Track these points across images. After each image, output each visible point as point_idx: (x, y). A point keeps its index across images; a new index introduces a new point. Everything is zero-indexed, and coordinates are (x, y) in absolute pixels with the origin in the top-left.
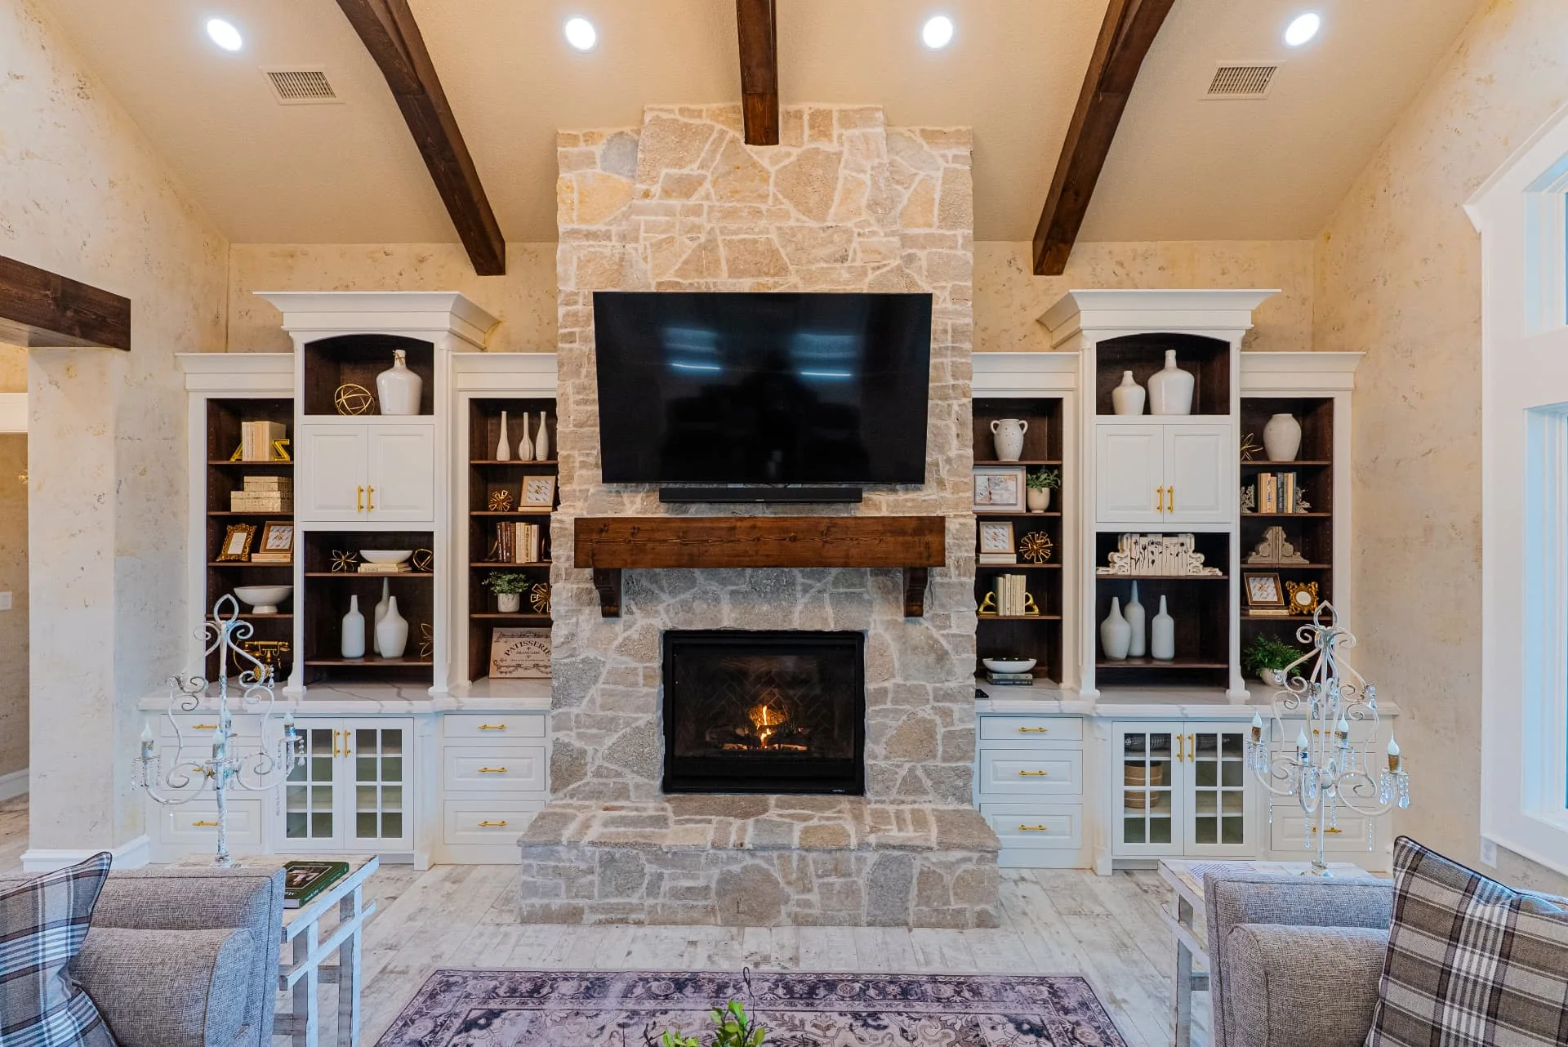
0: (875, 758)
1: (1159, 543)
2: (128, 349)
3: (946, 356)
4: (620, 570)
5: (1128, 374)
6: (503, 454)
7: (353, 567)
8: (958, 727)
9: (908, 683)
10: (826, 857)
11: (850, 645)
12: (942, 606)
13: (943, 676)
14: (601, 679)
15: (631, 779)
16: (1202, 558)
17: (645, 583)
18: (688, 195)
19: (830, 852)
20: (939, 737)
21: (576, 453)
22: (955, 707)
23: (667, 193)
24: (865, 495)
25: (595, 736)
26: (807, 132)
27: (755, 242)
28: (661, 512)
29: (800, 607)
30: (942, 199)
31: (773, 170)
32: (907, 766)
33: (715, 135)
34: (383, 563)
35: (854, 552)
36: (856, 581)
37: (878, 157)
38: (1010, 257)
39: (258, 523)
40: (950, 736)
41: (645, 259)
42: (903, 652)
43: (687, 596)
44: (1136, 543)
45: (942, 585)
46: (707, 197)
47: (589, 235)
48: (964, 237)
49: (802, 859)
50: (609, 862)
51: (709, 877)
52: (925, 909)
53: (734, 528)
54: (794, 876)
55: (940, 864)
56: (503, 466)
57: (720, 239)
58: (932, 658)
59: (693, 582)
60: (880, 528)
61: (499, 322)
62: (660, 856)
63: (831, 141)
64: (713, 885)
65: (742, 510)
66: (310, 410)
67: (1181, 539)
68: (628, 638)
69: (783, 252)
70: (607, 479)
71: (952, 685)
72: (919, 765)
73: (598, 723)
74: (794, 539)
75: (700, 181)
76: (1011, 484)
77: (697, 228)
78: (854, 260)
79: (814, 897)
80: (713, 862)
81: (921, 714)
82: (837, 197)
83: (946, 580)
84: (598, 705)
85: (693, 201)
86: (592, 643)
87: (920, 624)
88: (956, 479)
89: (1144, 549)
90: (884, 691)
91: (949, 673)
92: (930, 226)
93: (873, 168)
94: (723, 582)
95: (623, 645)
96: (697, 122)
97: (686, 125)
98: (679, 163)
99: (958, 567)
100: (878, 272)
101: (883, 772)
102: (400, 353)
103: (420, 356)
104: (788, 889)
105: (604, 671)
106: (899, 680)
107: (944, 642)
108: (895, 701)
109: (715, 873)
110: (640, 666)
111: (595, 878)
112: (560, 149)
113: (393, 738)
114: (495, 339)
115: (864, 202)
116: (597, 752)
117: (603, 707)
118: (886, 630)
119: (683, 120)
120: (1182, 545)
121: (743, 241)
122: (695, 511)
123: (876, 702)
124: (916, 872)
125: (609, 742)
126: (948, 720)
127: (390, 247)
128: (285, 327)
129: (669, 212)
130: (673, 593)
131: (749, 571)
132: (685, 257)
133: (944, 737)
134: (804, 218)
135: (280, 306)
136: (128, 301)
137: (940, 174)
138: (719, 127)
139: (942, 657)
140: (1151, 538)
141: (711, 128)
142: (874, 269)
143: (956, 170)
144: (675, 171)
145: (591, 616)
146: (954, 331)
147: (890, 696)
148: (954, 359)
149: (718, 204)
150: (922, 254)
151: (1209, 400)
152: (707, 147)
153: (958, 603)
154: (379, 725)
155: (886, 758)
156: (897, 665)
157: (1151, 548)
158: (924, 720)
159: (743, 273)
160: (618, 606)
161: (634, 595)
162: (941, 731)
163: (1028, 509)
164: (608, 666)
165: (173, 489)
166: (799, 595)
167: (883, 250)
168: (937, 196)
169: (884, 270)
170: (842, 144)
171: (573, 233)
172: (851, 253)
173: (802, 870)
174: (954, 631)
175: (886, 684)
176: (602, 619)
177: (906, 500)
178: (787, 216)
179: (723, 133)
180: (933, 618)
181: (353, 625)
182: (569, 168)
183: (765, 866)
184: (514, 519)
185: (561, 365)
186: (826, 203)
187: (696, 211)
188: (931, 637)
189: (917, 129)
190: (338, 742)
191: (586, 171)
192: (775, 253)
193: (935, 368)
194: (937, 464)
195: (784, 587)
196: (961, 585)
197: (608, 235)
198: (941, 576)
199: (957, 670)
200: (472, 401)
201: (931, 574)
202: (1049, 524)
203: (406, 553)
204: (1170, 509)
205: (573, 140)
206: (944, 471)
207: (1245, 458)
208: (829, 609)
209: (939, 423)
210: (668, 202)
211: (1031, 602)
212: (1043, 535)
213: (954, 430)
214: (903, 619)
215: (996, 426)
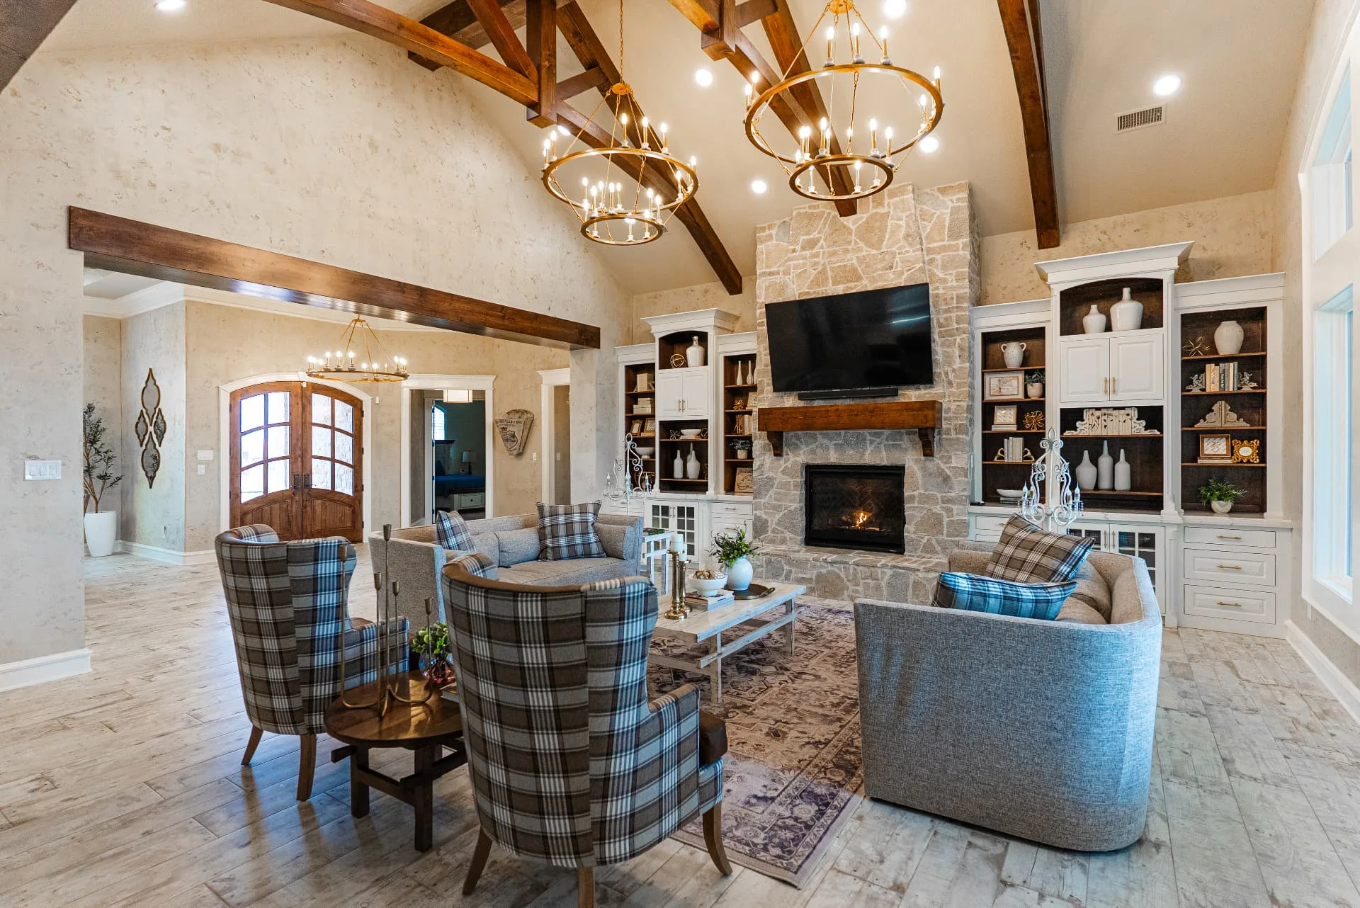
0: (909, 532)
1: (1110, 415)
2: (599, 348)
3: (953, 312)
4: (782, 432)
5: (1094, 308)
6: (739, 382)
7: (678, 437)
8: (956, 518)
9: (927, 493)
10: (866, 569)
12: (947, 451)
13: (947, 490)
15: (788, 535)
16: (1144, 423)
17: (794, 440)
18: (812, 248)
20: (945, 523)
21: (765, 379)
22: (954, 507)
23: (803, 248)
24: (900, 392)
25: (771, 513)
26: (871, 204)
27: (845, 266)
28: (801, 404)
29: (869, 452)
30: (950, 225)
31: (853, 228)
32: (926, 538)
33: (825, 216)
34: (689, 434)
35: (888, 420)
36: (898, 437)
37: (910, 210)
38: (1021, 240)
39: (644, 419)
40: (951, 523)
41: (793, 283)
42: (924, 476)
43: (814, 446)
44: (1092, 414)
45: (947, 439)
46: (822, 247)
47: (771, 274)
48: (963, 243)
49: (855, 569)
50: (769, 562)
51: (812, 574)
53: (829, 411)
54: (850, 577)
55: (925, 579)
56: (739, 388)
57: (828, 267)
58: (940, 480)
59: (816, 439)
60: (901, 408)
61: (739, 317)
62: (790, 562)
63: (884, 207)
64: (814, 578)
65: (839, 402)
66: (661, 368)
67: (1127, 411)
68: (786, 467)
69: (859, 269)
70: (775, 390)
71: (953, 495)
72: (933, 538)
73: (773, 507)
74: (857, 415)
75: (818, 240)
76: (1014, 383)
77: (816, 264)
78: (896, 268)
79: (860, 588)
80: (814, 567)
81: (935, 510)
82: (887, 237)
83: (949, 437)
84: (773, 499)
85: (815, 251)
86: (770, 469)
87: (934, 461)
88: (959, 381)
89: (1098, 418)
90: (914, 497)
91: (952, 488)
92: (943, 241)
93: (906, 217)
94: (831, 439)
95: (784, 470)
96: (818, 211)
97: (812, 214)
98: (808, 233)
99: (956, 429)
100: (910, 272)
101: (913, 540)
102: (696, 338)
103: (703, 338)
104: (848, 583)
105: (776, 482)
106: (922, 492)
107: (947, 471)
108: (919, 502)
109: (815, 572)
110: (793, 481)
111: (764, 569)
112: (757, 235)
113: (691, 512)
114: (738, 326)
115: (901, 236)
116: (773, 521)
117: (776, 500)
118: (915, 464)
119: (809, 211)
120: (1128, 415)
121: (840, 266)
122: (816, 403)
123: (909, 503)
124: (911, 581)
125: (778, 516)
126: (950, 514)
127: (693, 287)
128: (652, 332)
129: (805, 258)
130: (807, 445)
131: (842, 432)
132: (811, 279)
133: (948, 523)
135: (650, 324)
136: (599, 329)
137: (949, 210)
138: (827, 211)
139: (946, 479)
140: (1104, 411)
141: (823, 212)
142: (907, 271)
143: (959, 207)
144: (805, 237)
146: (957, 297)
147: (917, 499)
148: (959, 313)
150: (937, 257)
151: (1151, 320)
153: (957, 450)
154: (686, 505)
155: (915, 533)
156: (920, 483)
157: (1104, 418)
158: (936, 513)
159: (839, 283)
160: (782, 450)
161: (789, 446)
162: (946, 520)
163: (1026, 395)
164: (778, 480)
165: (614, 404)
166: (868, 445)
167: (912, 259)
168: (947, 224)
169: (913, 269)
170: (889, 207)
171: (764, 274)
172: (895, 264)
173: (855, 574)
174: (955, 464)
175: (915, 493)
176: (774, 458)
177: (926, 394)
178: (860, 250)
179: (829, 214)
180: (941, 458)
181: (678, 463)
182: (762, 243)
183: (838, 571)
184: (744, 413)
185: (758, 337)
186: (881, 241)
187: (817, 255)
188: (939, 468)
189: (935, 188)
190: (671, 511)
191: (769, 243)
192: (855, 270)
193: (946, 319)
194: (947, 373)
195: (861, 441)
196: (958, 439)
197: (778, 273)
198: (946, 434)
199: (956, 487)
200: (725, 357)
201: (939, 433)
202: (1040, 405)
203: (698, 431)
204: (1114, 391)
205: (763, 229)
206: (951, 377)
207: (1197, 354)
208: (884, 452)
209: (948, 350)
210: (804, 253)
211: (1029, 454)
212: (1038, 413)
213: (957, 353)
214: (923, 458)
215: (1005, 348)
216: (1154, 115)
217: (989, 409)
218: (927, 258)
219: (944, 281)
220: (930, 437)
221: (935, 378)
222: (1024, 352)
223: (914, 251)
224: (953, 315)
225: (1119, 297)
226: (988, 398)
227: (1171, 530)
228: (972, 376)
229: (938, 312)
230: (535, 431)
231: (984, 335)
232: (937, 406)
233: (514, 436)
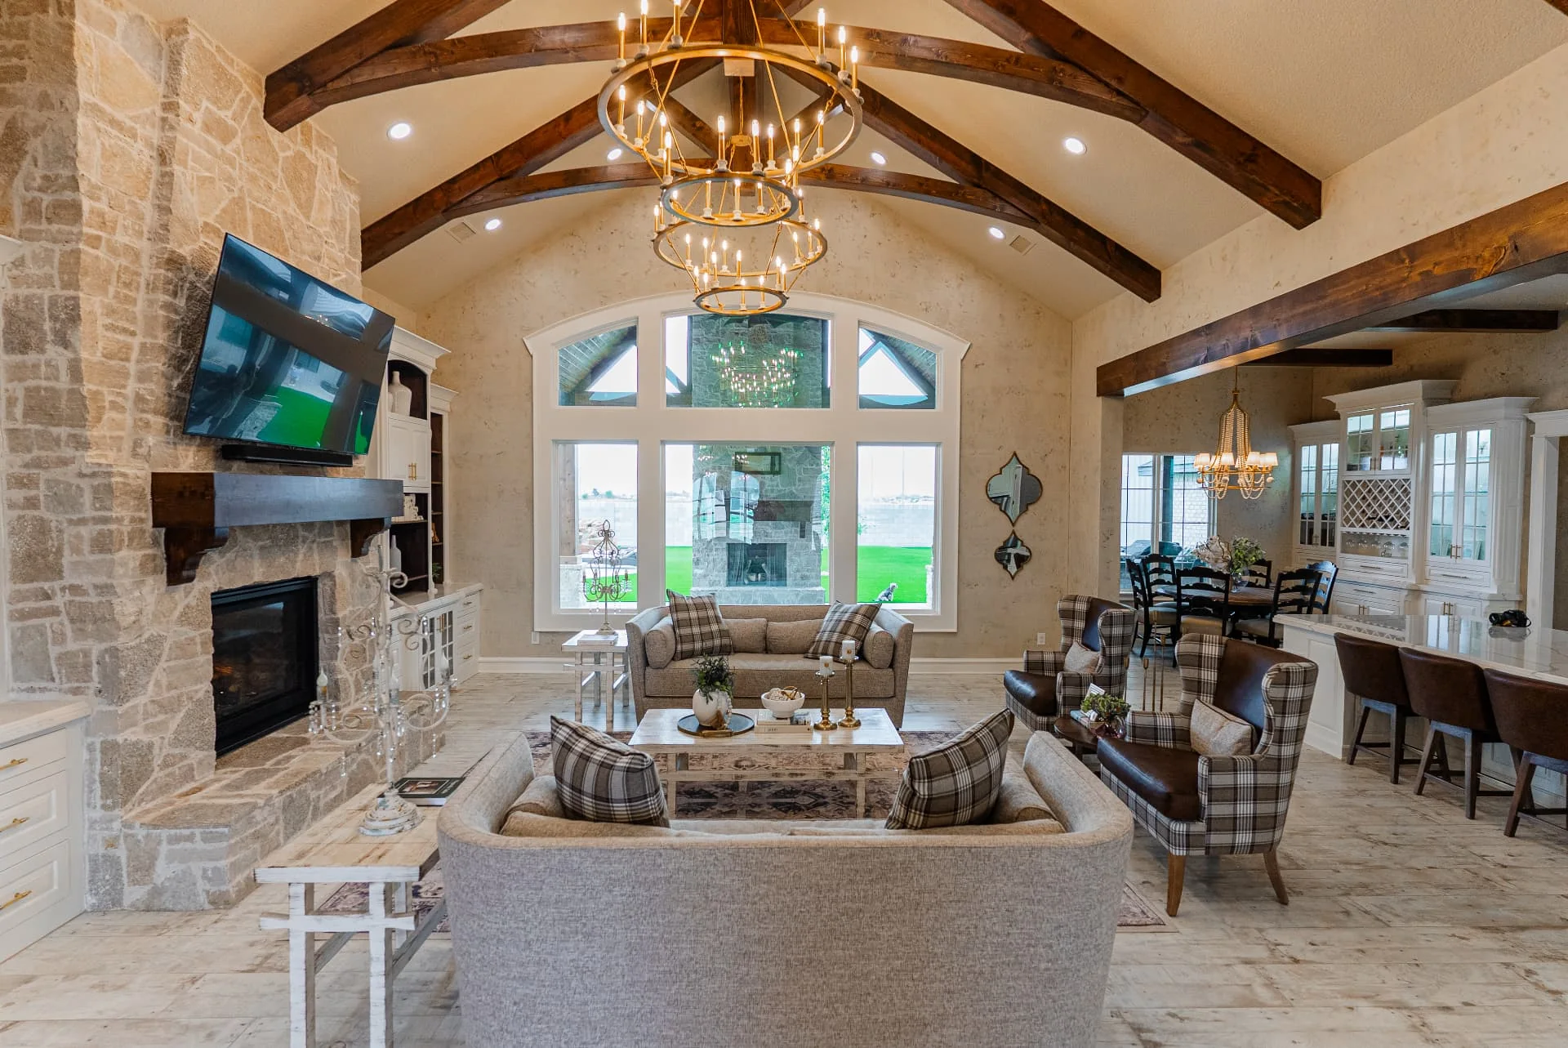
11: (311, 587)
14: (164, 657)
15: (194, 756)
16: (421, 510)
18: (224, 141)
21: (105, 390)
23: (207, 127)
24: (353, 462)
25: (160, 724)
26: (299, 135)
27: (269, 214)
29: (301, 557)
31: (280, 155)
33: (243, 93)
36: (329, 531)
37: (335, 184)
43: (231, 554)
46: (238, 153)
47: (113, 122)
48: (358, 266)
50: (289, 805)
57: (247, 201)
58: (364, 588)
62: (318, 781)
63: (311, 151)
67: (412, 496)
68: (187, 603)
73: (164, 707)
75: (233, 132)
77: (232, 180)
82: (315, 203)
84: (164, 687)
85: (228, 150)
86: (156, 617)
93: (333, 191)
95: (184, 614)
96: (230, 70)
97: (222, 66)
98: (216, 102)
109: (345, 777)
111: (280, 826)
115: (328, 216)
116: (164, 741)
117: (168, 687)
119: (219, 59)
120: (412, 500)
125: (173, 726)
129: (210, 149)
134: (297, 210)
137: (348, 210)
138: (245, 86)
141: (241, 85)
143: (354, 212)
144: (214, 109)
145: (157, 585)
149: (245, 164)
152: (238, 101)
156: (349, 596)
164: (170, 640)
168: (347, 226)
170: (317, 160)
171: (95, 109)
175: (346, 612)
176: (166, 586)
179: (250, 96)
182: (87, 20)
186: (309, 205)
187: (231, 162)
204: (415, 478)
214: (351, 559)
227: (457, 606)
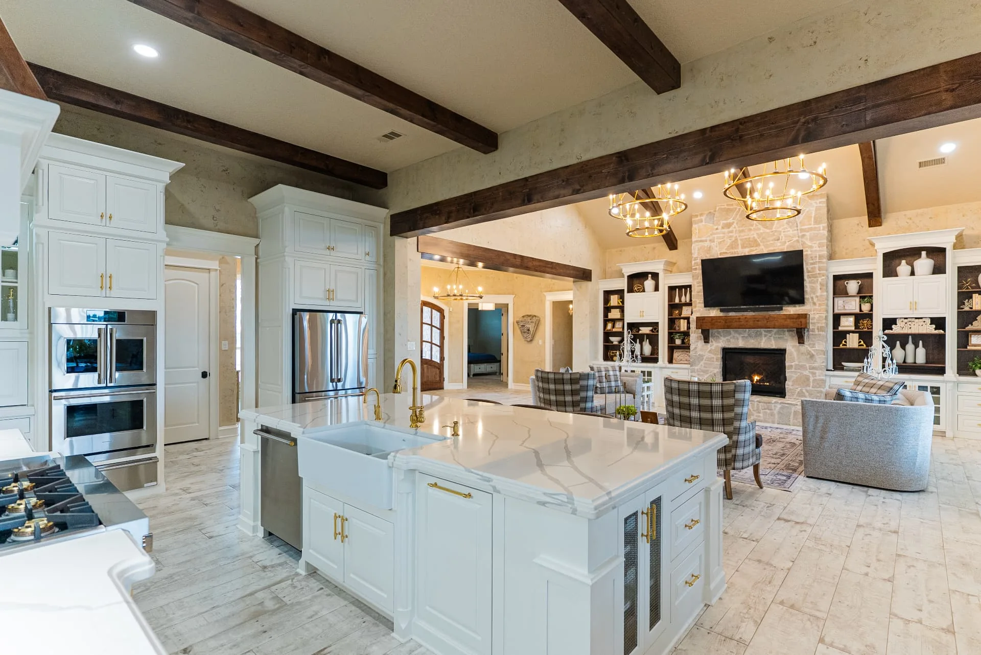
0: (788, 385)
1: (913, 322)
2: (591, 282)
3: (816, 264)
4: (709, 330)
5: (904, 262)
6: (677, 301)
7: (638, 332)
8: (818, 378)
9: (800, 364)
10: (765, 405)
11: (782, 352)
12: (813, 341)
13: (812, 362)
14: (704, 360)
16: (934, 326)
17: (716, 334)
18: (729, 228)
19: (766, 403)
20: (811, 381)
22: (817, 372)
23: (723, 228)
24: (784, 308)
25: (702, 375)
27: (749, 238)
28: (721, 314)
29: (764, 341)
30: (815, 216)
32: (799, 389)
33: (737, 210)
34: (645, 330)
35: (776, 324)
36: (782, 333)
38: (858, 222)
39: (614, 321)
40: (814, 380)
41: (717, 247)
42: (798, 355)
43: (729, 338)
44: (902, 321)
45: (812, 334)
46: (735, 228)
47: (701, 241)
48: (823, 227)
49: (758, 404)
52: (796, 421)
53: (740, 318)
54: (755, 409)
56: (677, 304)
57: (739, 238)
58: (809, 356)
59: (730, 334)
60: (785, 317)
61: (675, 264)
65: (745, 314)
66: (628, 292)
67: (924, 320)
68: (711, 349)
69: (758, 240)
70: (705, 306)
71: (816, 365)
72: (803, 388)
73: (703, 371)
74: (758, 321)
75: (732, 223)
76: (853, 303)
77: (731, 237)
78: (782, 239)
79: (761, 415)
81: (805, 373)
83: (813, 333)
85: (731, 229)
86: (701, 350)
87: (804, 346)
88: (819, 302)
89: (906, 323)
90: (792, 366)
91: (815, 361)
92: (811, 225)
94: (740, 334)
95: (710, 351)
96: (732, 207)
97: (728, 209)
98: (726, 219)
99: (818, 329)
100: (790, 242)
101: (791, 389)
102: (650, 276)
103: (655, 276)
104: (753, 412)
105: (705, 358)
106: (797, 363)
107: (813, 352)
108: (795, 369)
110: (715, 357)
112: (693, 219)
113: (650, 374)
114: (674, 269)
115: (785, 222)
117: (704, 367)
118: (793, 348)
119: (727, 207)
120: (924, 322)
121: (746, 239)
122: (731, 314)
123: (789, 369)
124: (793, 411)
126: (814, 375)
127: (646, 246)
128: (623, 272)
129: (724, 233)
130: (724, 337)
131: (747, 330)
132: (728, 245)
134: (766, 229)
135: (622, 267)
136: (592, 271)
137: (814, 209)
139: (812, 356)
140: (909, 320)
141: (736, 209)
142: (788, 241)
143: (820, 206)
144: (724, 222)
145: (701, 343)
146: (819, 256)
147: (794, 367)
148: (820, 265)
149: (738, 229)
150: (808, 234)
151: (939, 269)
152: (735, 213)
153: (819, 340)
154: (646, 370)
155: (792, 385)
156: (796, 358)
157: (909, 323)
158: (806, 375)
159: (745, 247)
160: (709, 340)
161: (713, 337)
162: (811, 379)
163: (861, 310)
164: (706, 356)
165: (598, 313)
166: (763, 338)
167: (791, 235)
168: (813, 215)
169: (792, 241)
171: (697, 241)
172: (780, 238)
173: (758, 409)
174: (817, 348)
175: (793, 364)
177: (800, 309)
178: (760, 229)
179: (739, 209)
180: (809, 345)
182: (696, 224)
184: (680, 318)
185: (693, 277)
186: (772, 225)
187: (732, 232)
188: (808, 350)
190: (637, 373)
191: (700, 224)
192: (756, 241)
193: (812, 268)
194: (812, 298)
195: (759, 335)
196: (820, 334)
197: (706, 241)
198: (812, 331)
199: (818, 360)
200: (669, 287)
201: (808, 331)
202: (869, 316)
203: (651, 328)
204: (916, 309)
205: (697, 216)
206: (815, 300)
207: (968, 288)
208: (773, 342)
209: (813, 285)
210: (724, 230)
211: (862, 343)
212: (868, 320)
213: (819, 287)
214: (798, 345)
215: (847, 283)
216: (941, 161)
217: (837, 318)
218: (800, 234)
219: (811, 247)
220: (803, 333)
221: (806, 301)
222: (860, 286)
223: (793, 231)
224: (817, 266)
225: (920, 256)
226: (836, 311)
227: (950, 385)
228: (827, 299)
229: (807, 264)
230: (541, 327)
231: (834, 276)
232: (808, 316)
233: (529, 330)
